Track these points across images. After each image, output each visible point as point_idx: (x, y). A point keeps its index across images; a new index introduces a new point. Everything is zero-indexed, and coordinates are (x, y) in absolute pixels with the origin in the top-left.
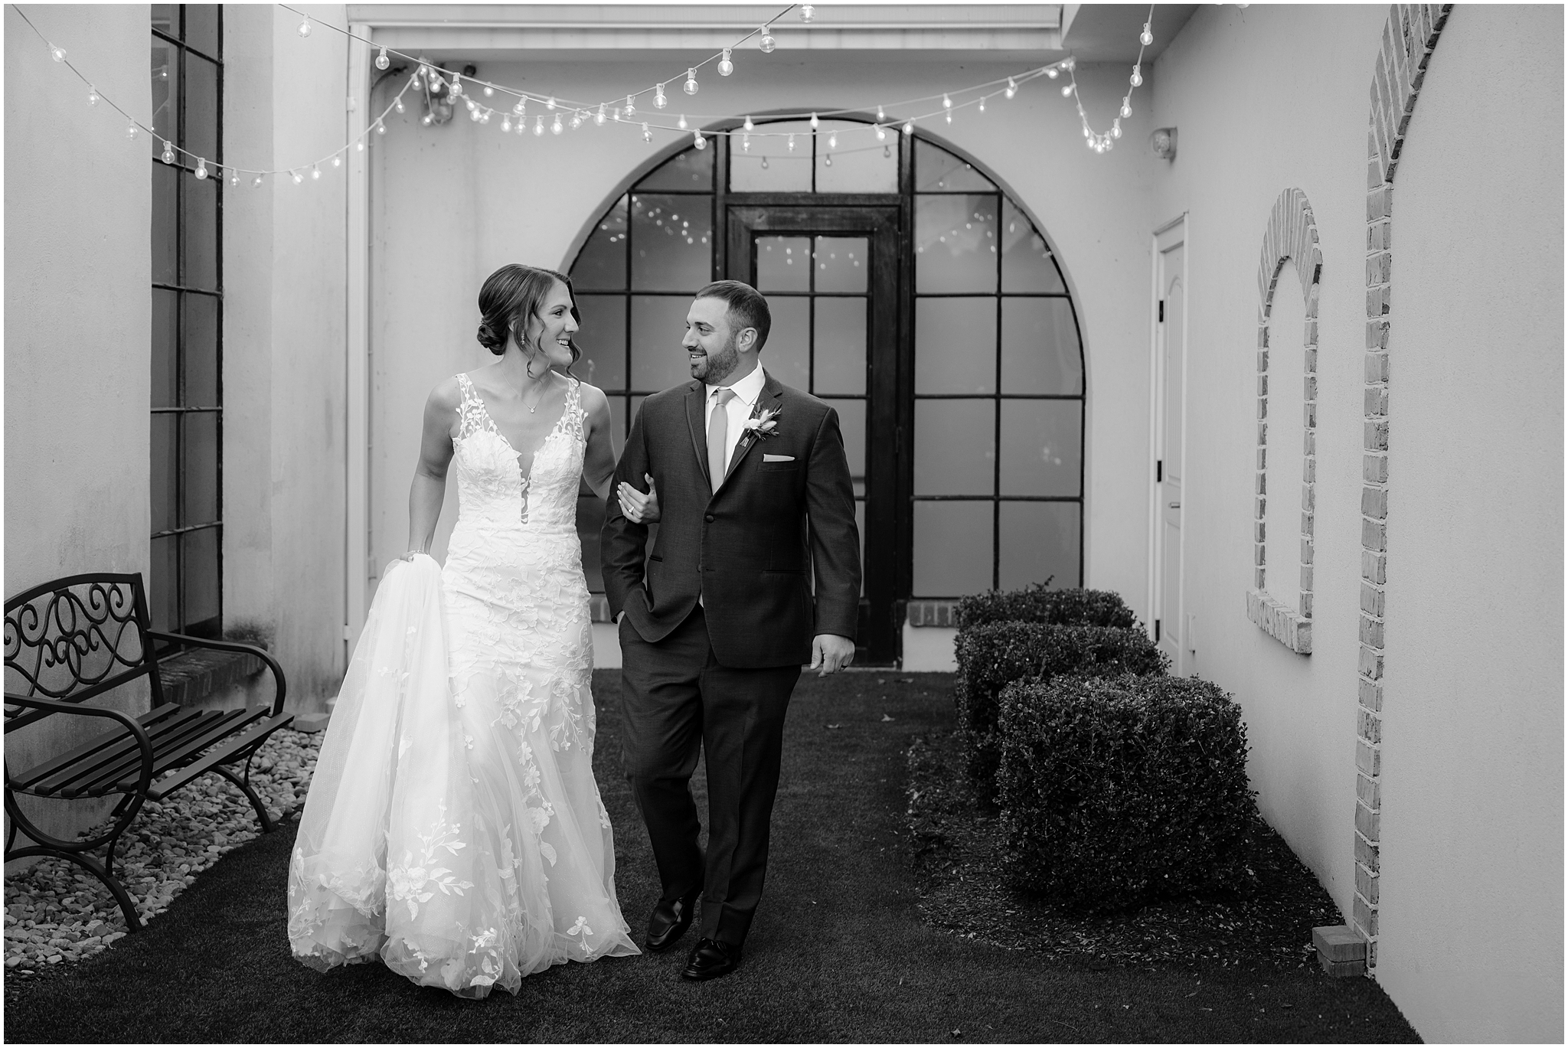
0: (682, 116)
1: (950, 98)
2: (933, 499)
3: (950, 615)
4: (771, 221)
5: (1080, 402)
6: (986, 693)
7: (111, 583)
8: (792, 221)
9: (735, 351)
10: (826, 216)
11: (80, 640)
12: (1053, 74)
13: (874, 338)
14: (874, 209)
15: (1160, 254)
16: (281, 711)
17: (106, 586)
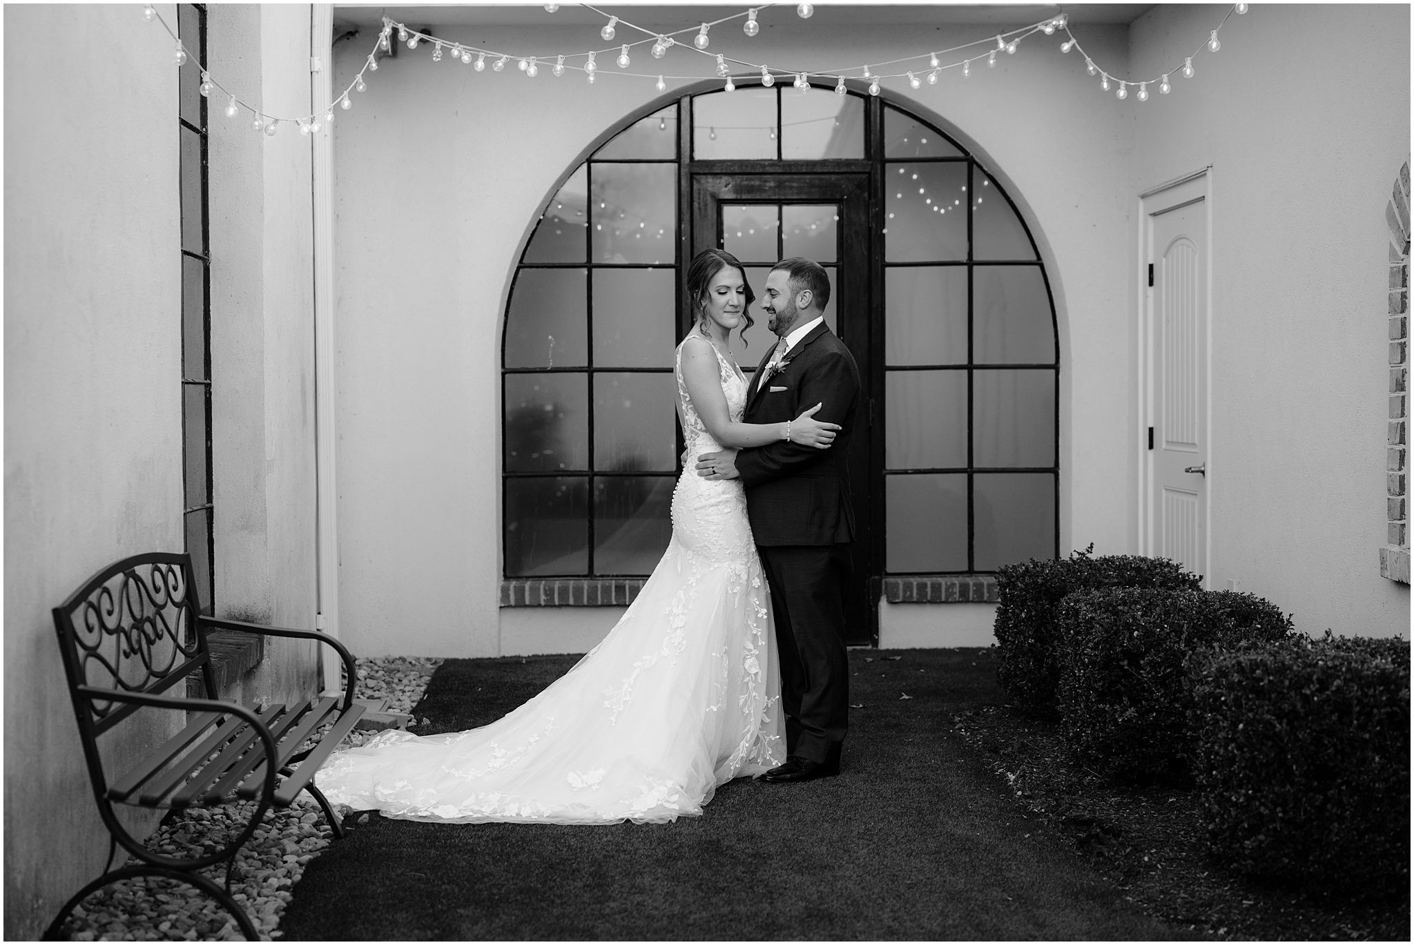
0: (661, 77)
1: (937, 57)
2: (905, 472)
3: (929, 590)
4: (738, 189)
5: (1053, 371)
6: (1121, 663)
7: (167, 564)
8: (760, 189)
9: (795, 308)
10: (795, 184)
11: (148, 627)
12: (1049, 30)
13: (845, 309)
14: (844, 176)
15: (1149, 217)
16: (351, 705)
17: (163, 567)
